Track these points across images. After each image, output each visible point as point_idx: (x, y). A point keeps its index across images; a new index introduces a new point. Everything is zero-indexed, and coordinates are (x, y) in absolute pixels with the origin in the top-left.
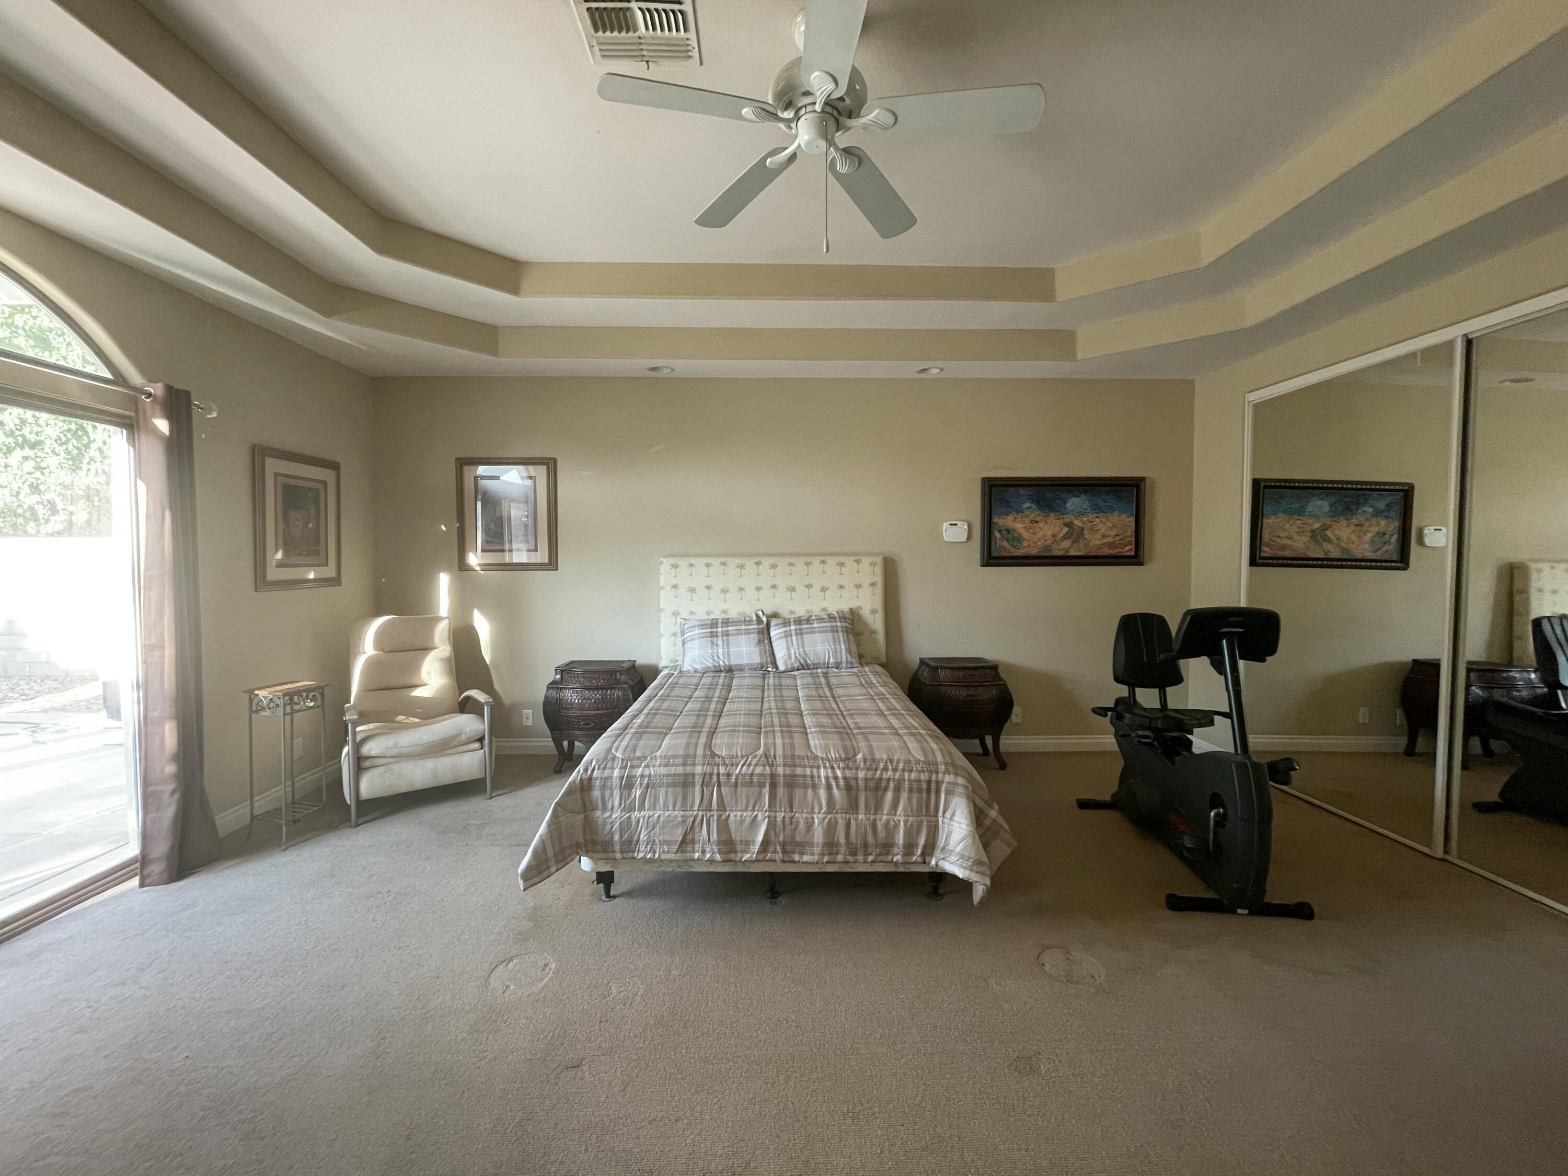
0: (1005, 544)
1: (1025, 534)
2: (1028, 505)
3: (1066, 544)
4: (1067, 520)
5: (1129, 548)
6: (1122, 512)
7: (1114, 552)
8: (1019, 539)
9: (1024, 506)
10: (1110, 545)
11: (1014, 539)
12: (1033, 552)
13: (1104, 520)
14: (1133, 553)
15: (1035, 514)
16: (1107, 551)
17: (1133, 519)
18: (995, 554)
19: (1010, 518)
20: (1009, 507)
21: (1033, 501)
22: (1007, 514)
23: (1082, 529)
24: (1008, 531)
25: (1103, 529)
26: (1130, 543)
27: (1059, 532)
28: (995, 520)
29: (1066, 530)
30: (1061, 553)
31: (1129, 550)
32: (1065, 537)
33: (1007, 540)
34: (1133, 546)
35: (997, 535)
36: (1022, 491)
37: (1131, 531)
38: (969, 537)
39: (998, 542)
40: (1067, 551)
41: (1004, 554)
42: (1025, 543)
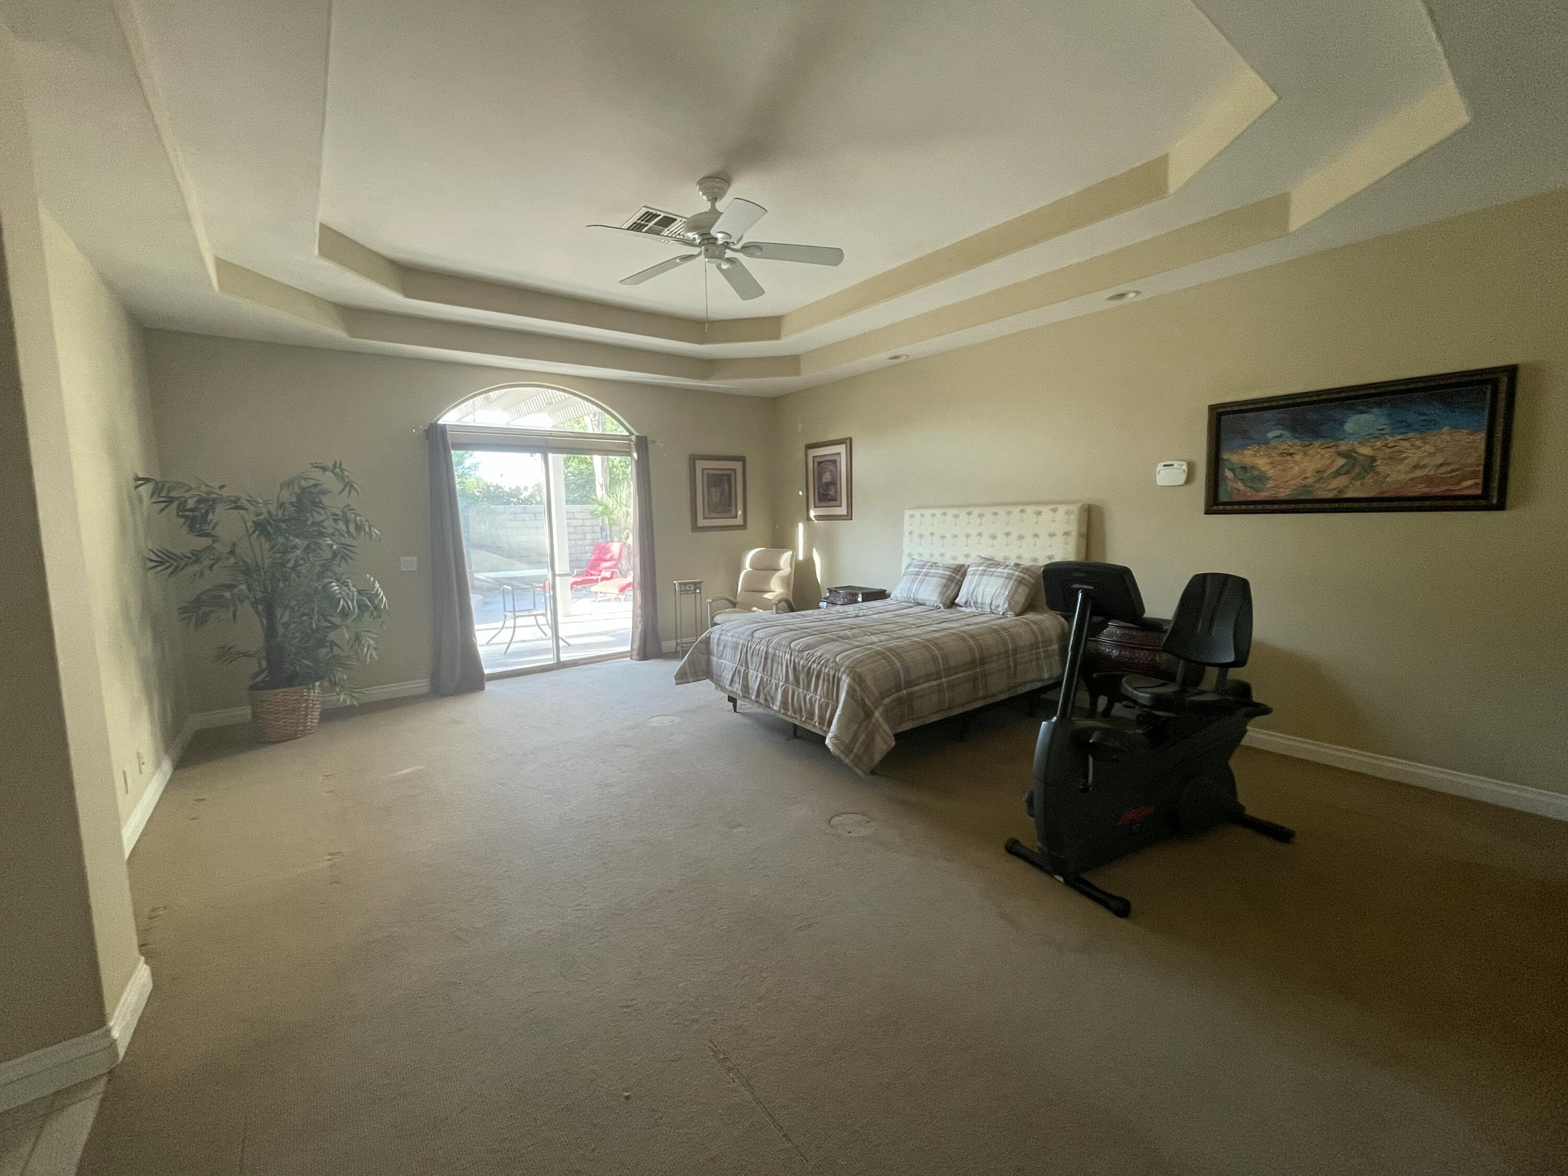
0: (1240, 486)
1: (1271, 473)
2: (1278, 433)
3: (1342, 481)
4: (1343, 447)
5: (1469, 483)
6: (1456, 427)
7: (1436, 490)
8: (1262, 478)
9: (1270, 435)
10: (1429, 480)
11: (1254, 479)
12: (1283, 494)
13: (1418, 443)
14: (1479, 492)
15: (1290, 443)
16: (1421, 489)
17: (1480, 438)
18: (1223, 498)
19: (1248, 453)
20: (1247, 438)
21: (1285, 427)
22: (1243, 447)
23: (1373, 459)
24: (1244, 468)
25: (1413, 456)
26: (1473, 475)
27: (1329, 467)
28: (1225, 456)
29: (1341, 462)
30: (1330, 495)
31: (1470, 486)
32: (1338, 473)
33: (1243, 481)
34: (1480, 481)
35: (1229, 474)
36: (1267, 415)
37: (1476, 457)
38: (1189, 479)
39: (1230, 483)
40: (1341, 491)
41: (1236, 498)
42: (1271, 484)
